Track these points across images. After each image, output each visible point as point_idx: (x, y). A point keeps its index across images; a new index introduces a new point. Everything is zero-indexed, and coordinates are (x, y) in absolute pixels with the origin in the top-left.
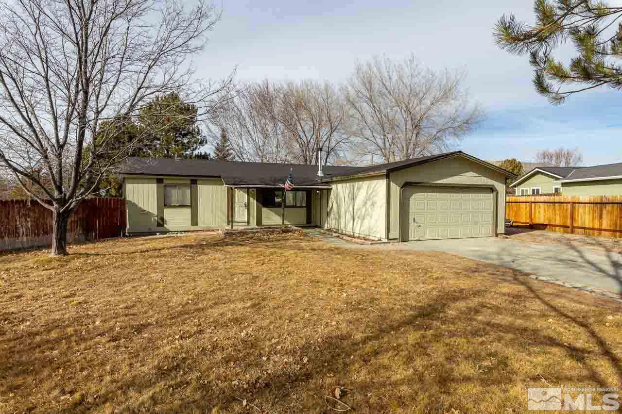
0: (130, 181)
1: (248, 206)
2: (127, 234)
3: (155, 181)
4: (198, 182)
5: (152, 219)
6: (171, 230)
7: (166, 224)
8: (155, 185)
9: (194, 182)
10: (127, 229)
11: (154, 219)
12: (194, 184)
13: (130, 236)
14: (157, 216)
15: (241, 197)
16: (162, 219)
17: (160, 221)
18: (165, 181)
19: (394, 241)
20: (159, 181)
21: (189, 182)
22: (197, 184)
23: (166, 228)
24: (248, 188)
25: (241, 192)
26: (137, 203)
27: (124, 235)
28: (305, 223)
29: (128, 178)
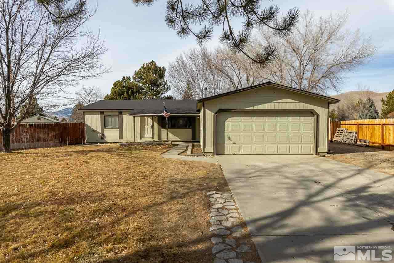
0: (87, 113)
1: (153, 127)
2: (85, 143)
3: (100, 113)
4: (123, 114)
5: (98, 135)
6: (108, 142)
7: (105, 138)
8: (100, 115)
9: (121, 113)
10: (85, 140)
11: (99, 135)
12: (120, 114)
13: (87, 144)
14: (101, 133)
15: (149, 122)
16: (103, 135)
17: (102, 136)
18: (105, 113)
19: (210, 154)
20: (102, 113)
21: (118, 113)
22: (122, 114)
23: (105, 140)
24: (153, 116)
25: (149, 119)
26: (91, 126)
27: (84, 144)
28: (191, 139)
29: (86, 112)
